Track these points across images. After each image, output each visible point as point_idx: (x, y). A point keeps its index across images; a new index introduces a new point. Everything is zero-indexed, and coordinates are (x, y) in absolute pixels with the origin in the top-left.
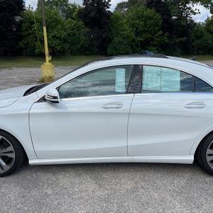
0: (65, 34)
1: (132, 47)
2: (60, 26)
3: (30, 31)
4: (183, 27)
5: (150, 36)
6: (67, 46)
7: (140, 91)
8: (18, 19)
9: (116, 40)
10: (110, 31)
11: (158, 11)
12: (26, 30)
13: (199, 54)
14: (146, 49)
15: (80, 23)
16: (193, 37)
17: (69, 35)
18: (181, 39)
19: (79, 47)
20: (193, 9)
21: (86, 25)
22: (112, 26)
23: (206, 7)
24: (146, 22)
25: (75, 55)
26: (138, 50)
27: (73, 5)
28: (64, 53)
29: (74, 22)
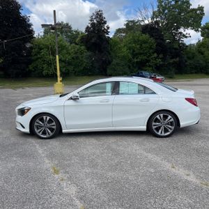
0: (69, 57)
1: (129, 67)
2: (65, 51)
3: (39, 56)
4: (176, 49)
5: (145, 57)
6: (71, 68)
7: (118, 93)
8: (28, 45)
9: (115, 61)
10: (110, 54)
11: (152, 36)
12: (35, 55)
13: (192, 73)
14: (142, 70)
15: (83, 47)
16: (186, 58)
17: (73, 58)
18: (174, 60)
19: (82, 68)
20: (185, 33)
21: (88, 49)
22: (111, 50)
23: (197, 31)
24: (141, 45)
25: (78, 75)
26: (135, 70)
27: (76, 31)
28: (68, 73)
29: (78, 46)
